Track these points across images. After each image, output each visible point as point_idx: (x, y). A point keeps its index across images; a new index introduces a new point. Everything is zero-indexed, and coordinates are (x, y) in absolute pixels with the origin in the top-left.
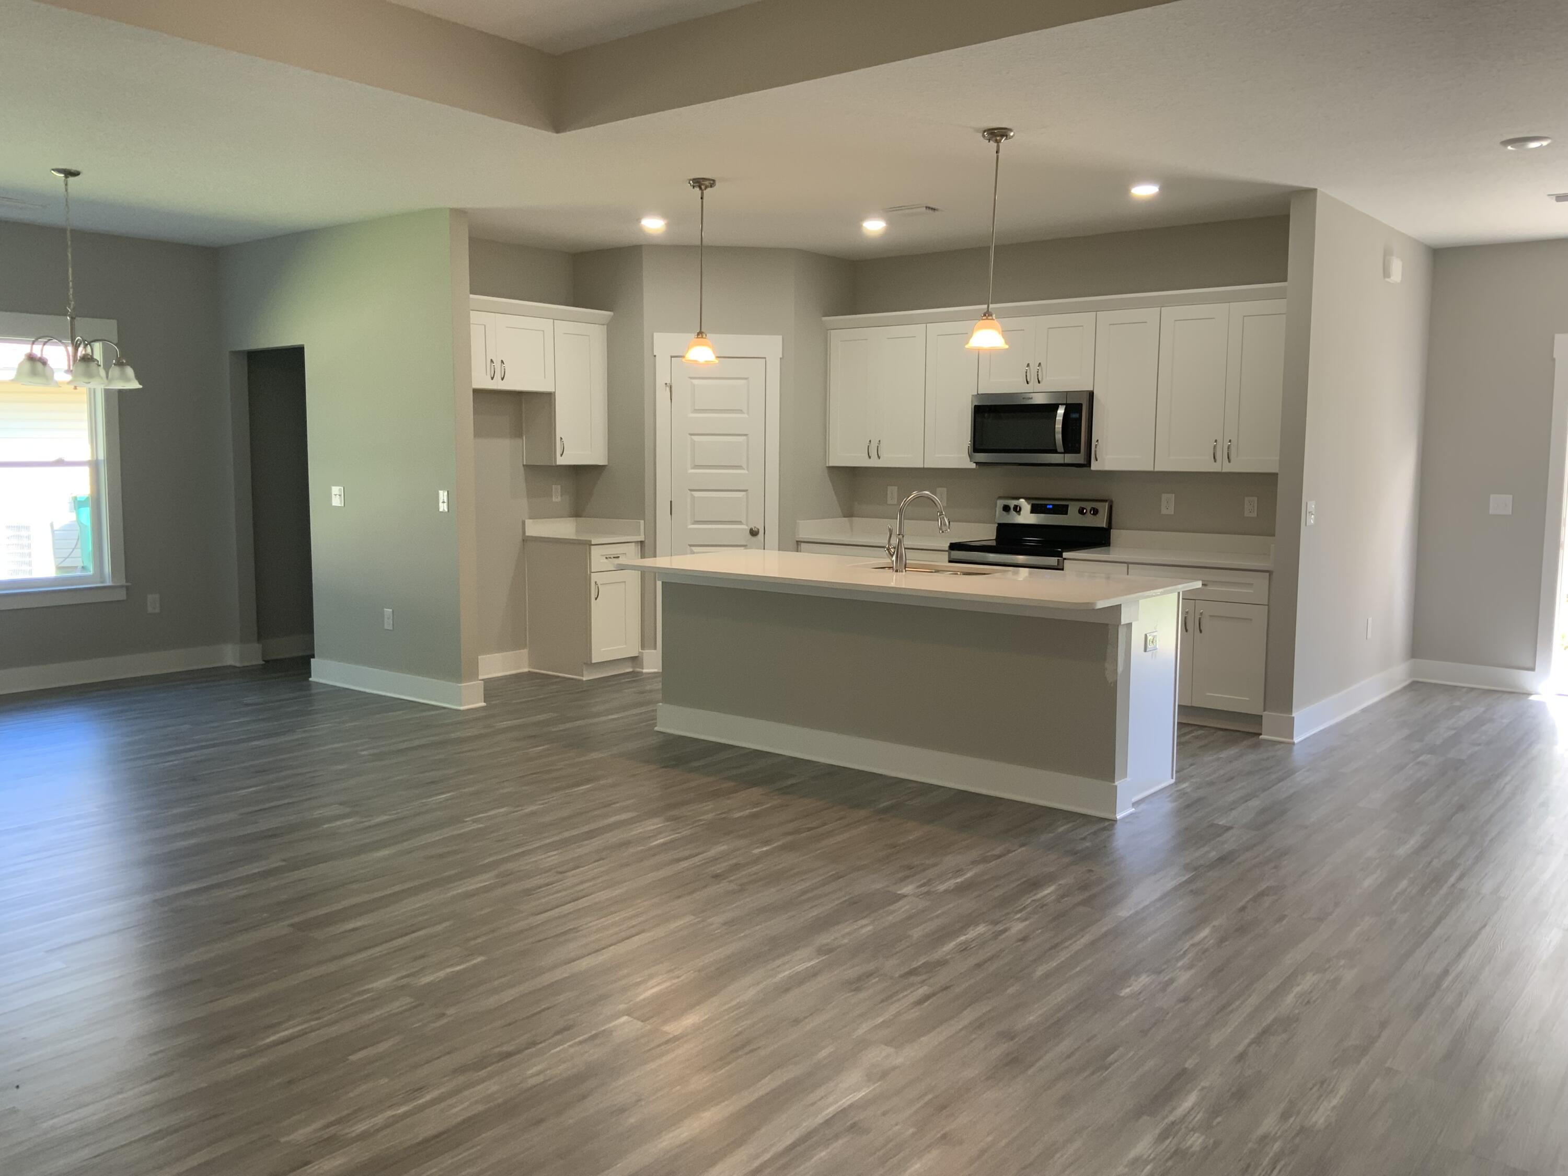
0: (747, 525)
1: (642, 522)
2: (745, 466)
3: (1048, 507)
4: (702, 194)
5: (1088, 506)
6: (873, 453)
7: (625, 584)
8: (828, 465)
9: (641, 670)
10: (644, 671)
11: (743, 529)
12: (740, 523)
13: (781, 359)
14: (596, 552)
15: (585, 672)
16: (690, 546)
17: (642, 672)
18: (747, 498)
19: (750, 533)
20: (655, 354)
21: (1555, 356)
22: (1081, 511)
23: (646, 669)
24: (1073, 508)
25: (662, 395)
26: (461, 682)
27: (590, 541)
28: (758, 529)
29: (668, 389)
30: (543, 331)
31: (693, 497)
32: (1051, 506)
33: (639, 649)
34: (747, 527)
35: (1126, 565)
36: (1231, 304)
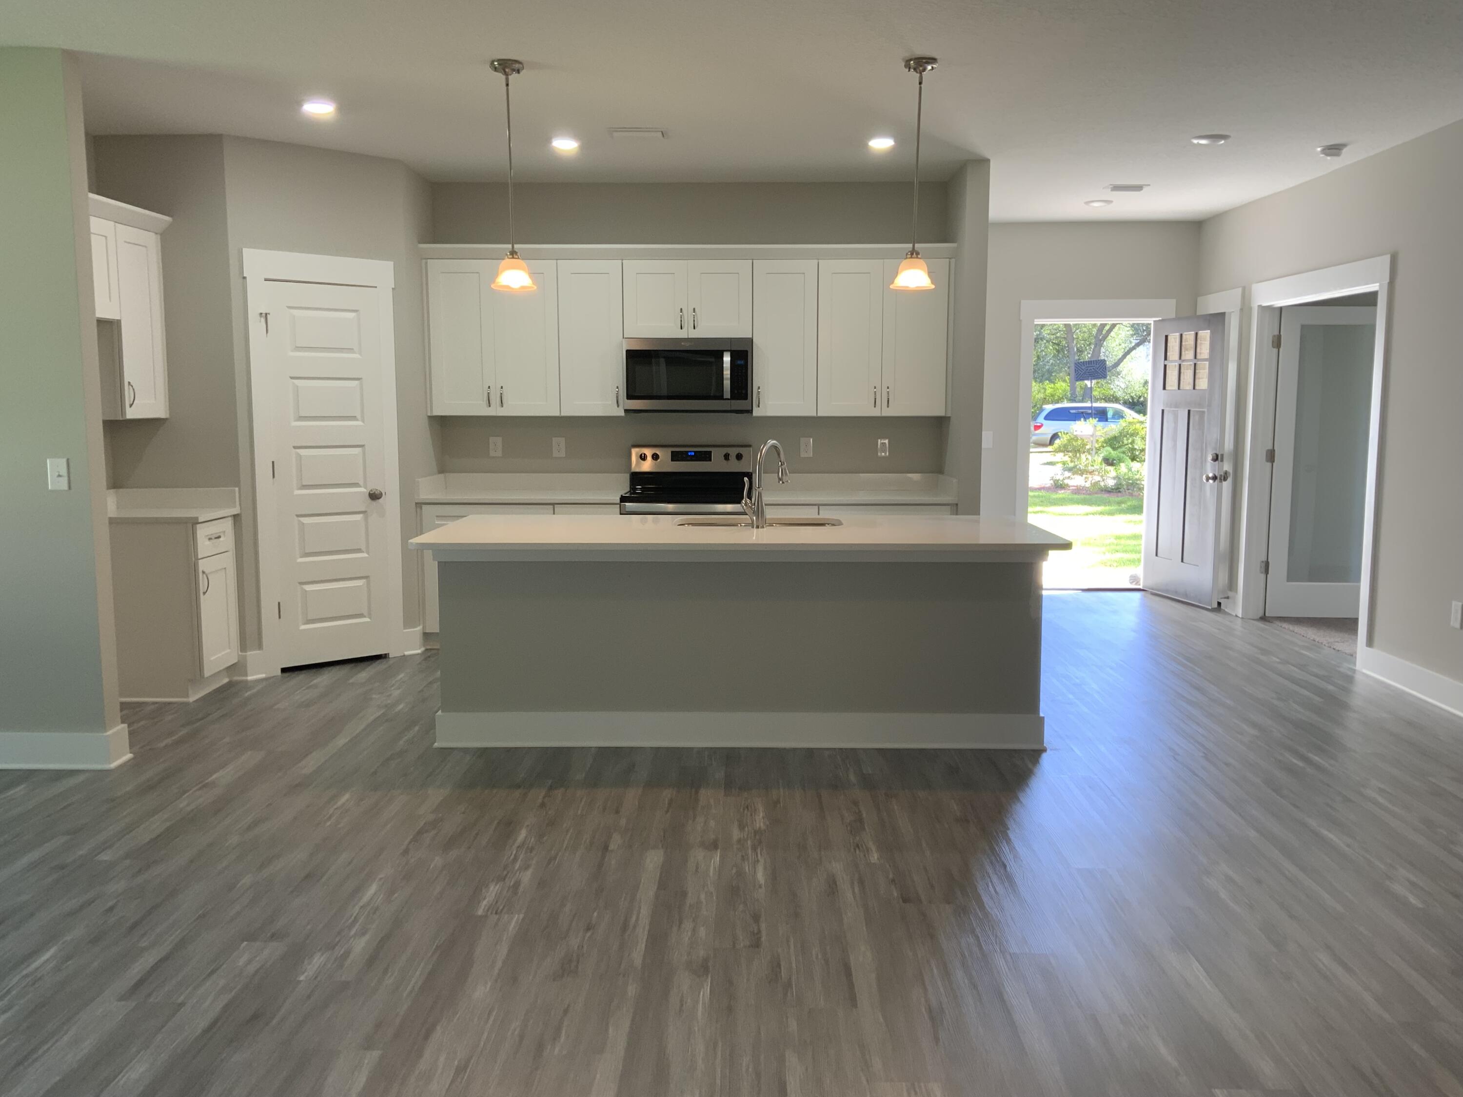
0: (366, 488)
1: (237, 489)
2: (359, 417)
3: (689, 454)
4: (507, 80)
5: (733, 452)
6: (495, 400)
7: (225, 571)
8: (429, 414)
9: (244, 678)
10: (250, 678)
11: (361, 492)
12: (356, 485)
13: (393, 289)
14: (202, 532)
15: (190, 692)
16: (298, 516)
17: (247, 681)
18: (364, 454)
19: (370, 498)
20: (245, 276)
21: (1021, 318)
22: (727, 457)
23: (250, 676)
24: (717, 454)
25: (256, 328)
26: (106, 731)
27: (197, 518)
28: (380, 491)
29: (263, 320)
30: (106, 237)
31: (299, 457)
32: (693, 454)
33: (238, 652)
34: (365, 490)
35: (817, 507)
36: (885, 260)
